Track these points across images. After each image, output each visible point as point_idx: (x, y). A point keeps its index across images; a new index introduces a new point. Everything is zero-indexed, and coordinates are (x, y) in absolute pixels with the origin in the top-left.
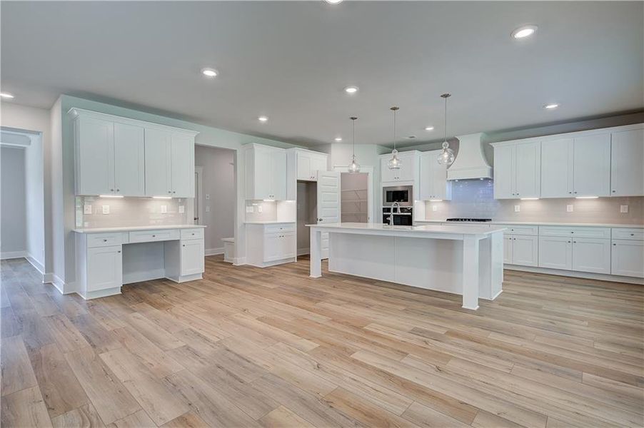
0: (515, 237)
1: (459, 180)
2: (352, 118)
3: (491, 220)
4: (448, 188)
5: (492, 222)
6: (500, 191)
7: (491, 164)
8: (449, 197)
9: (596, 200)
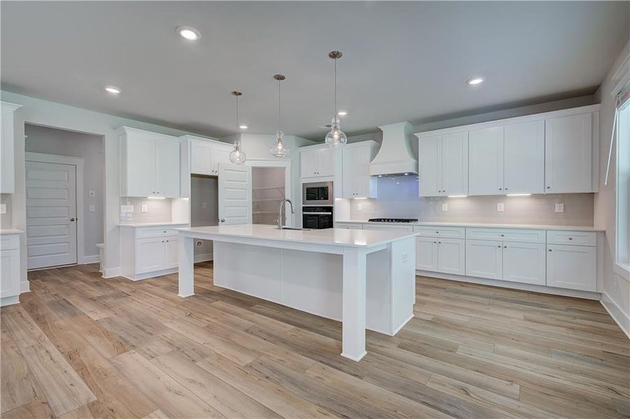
0: (440, 240)
1: (383, 176)
2: (235, 93)
3: (417, 220)
4: (373, 186)
5: (419, 223)
6: (426, 187)
7: (417, 158)
8: (374, 194)
9: (528, 197)
